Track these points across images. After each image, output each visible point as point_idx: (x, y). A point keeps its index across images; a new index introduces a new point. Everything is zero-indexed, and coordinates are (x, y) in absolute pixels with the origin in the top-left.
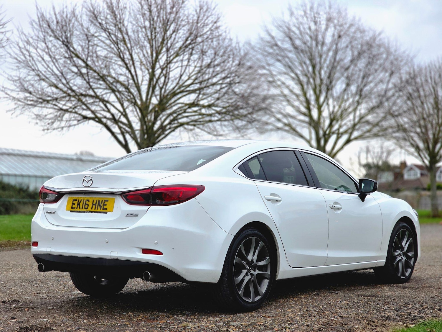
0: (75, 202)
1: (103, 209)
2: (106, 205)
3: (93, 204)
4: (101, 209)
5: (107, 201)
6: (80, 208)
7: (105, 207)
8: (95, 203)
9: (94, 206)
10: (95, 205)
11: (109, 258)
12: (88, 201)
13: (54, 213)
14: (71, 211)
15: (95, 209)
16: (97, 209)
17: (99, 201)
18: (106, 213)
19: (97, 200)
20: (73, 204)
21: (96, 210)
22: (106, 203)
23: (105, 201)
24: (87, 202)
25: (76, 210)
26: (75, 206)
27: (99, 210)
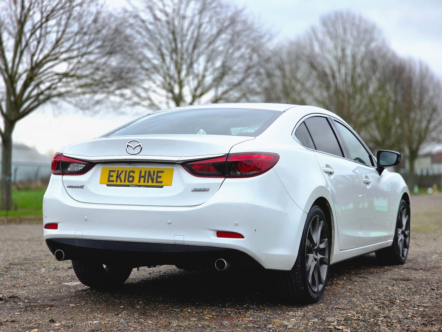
0: (112, 174)
1: (157, 182)
2: (160, 177)
3: (140, 177)
4: (153, 182)
5: (162, 172)
6: (121, 181)
7: (159, 180)
8: (143, 174)
9: (142, 179)
10: (144, 177)
11: (173, 243)
12: (134, 172)
13: (82, 187)
14: (108, 185)
15: (144, 182)
16: (148, 182)
17: (149, 172)
18: (162, 187)
19: (146, 172)
20: (110, 176)
21: (146, 184)
22: (160, 174)
23: (158, 172)
24: (131, 174)
25: (115, 183)
26: (114, 178)
27: (150, 183)
